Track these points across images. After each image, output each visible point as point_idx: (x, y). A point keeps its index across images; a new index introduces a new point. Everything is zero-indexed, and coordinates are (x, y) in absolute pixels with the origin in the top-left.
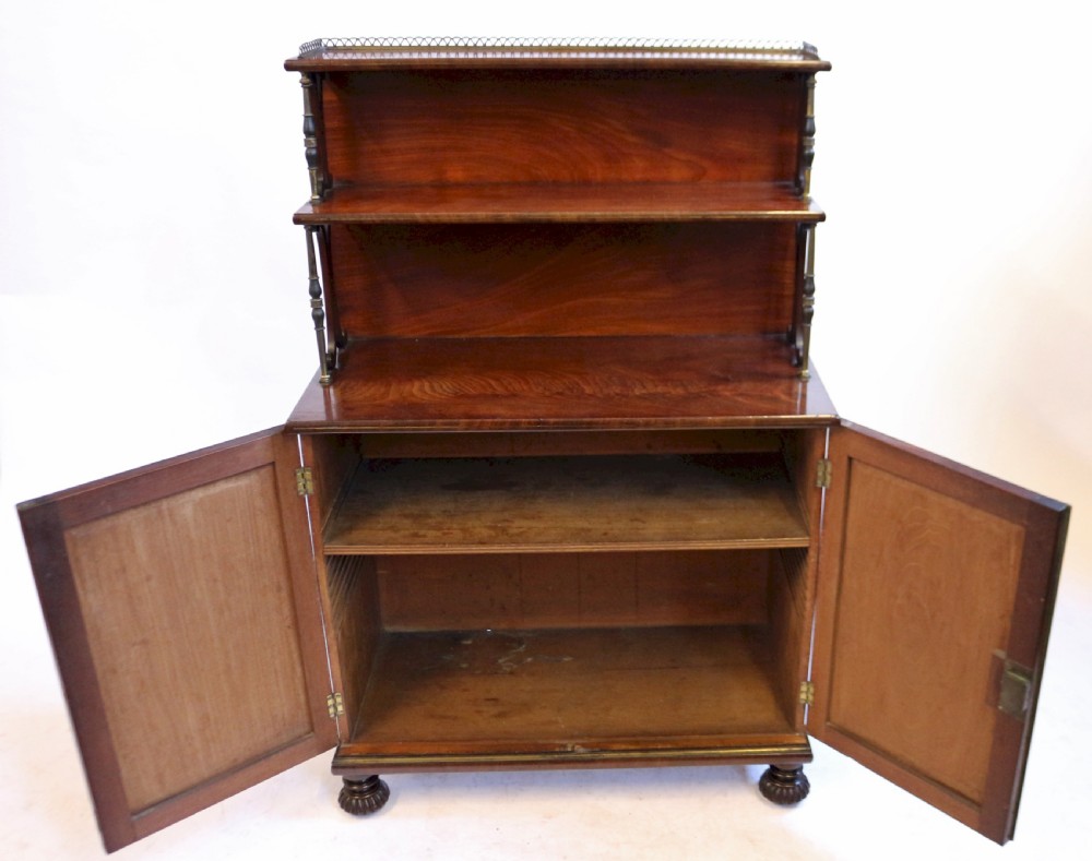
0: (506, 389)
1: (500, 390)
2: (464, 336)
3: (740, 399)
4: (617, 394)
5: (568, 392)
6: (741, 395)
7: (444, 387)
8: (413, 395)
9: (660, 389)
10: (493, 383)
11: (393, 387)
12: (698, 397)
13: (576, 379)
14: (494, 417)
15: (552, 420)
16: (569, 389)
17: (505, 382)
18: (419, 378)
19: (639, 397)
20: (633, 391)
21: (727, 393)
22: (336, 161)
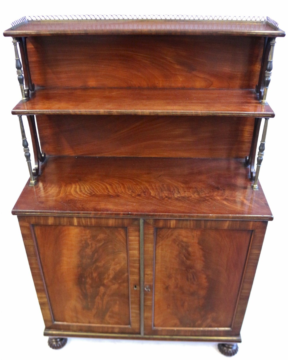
0: (114, 191)
1: (111, 192)
2: (98, 156)
3: (225, 203)
4: (166, 197)
5: (143, 195)
6: (225, 199)
7: (86, 189)
8: (71, 194)
9: (186, 194)
10: (108, 187)
11: (62, 188)
12: (204, 200)
13: (147, 186)
14: (107, 210)
15: (135, 213)
16: (144, 192)
17: (114, 186)
18: (75, 182)
19: (177, 199)
20: (173, 194)
21: (218, 198)
22: (36, 77)
